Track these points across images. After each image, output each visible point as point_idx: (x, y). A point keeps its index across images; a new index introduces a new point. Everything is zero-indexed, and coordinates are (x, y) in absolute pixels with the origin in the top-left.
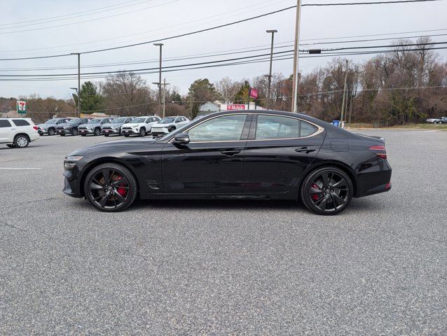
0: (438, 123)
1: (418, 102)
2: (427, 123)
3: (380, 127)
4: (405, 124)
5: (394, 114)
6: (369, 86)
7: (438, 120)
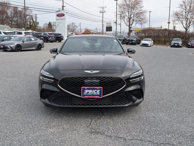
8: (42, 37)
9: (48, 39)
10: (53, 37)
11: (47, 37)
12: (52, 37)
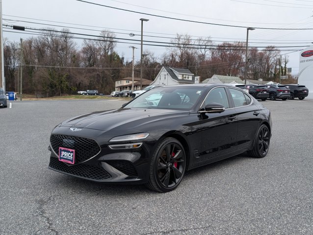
0: (86, 94)
1: (69, 78)
2: (78, 94)
3: (42, 98)
4: (62, 96)
5: (52, 87)
6: (27, 62)
7: (85, 92)
8: (265, 92)
9: (276, 95)
10: (286, 92)
11: (275, 91)
12: (284, 91)
